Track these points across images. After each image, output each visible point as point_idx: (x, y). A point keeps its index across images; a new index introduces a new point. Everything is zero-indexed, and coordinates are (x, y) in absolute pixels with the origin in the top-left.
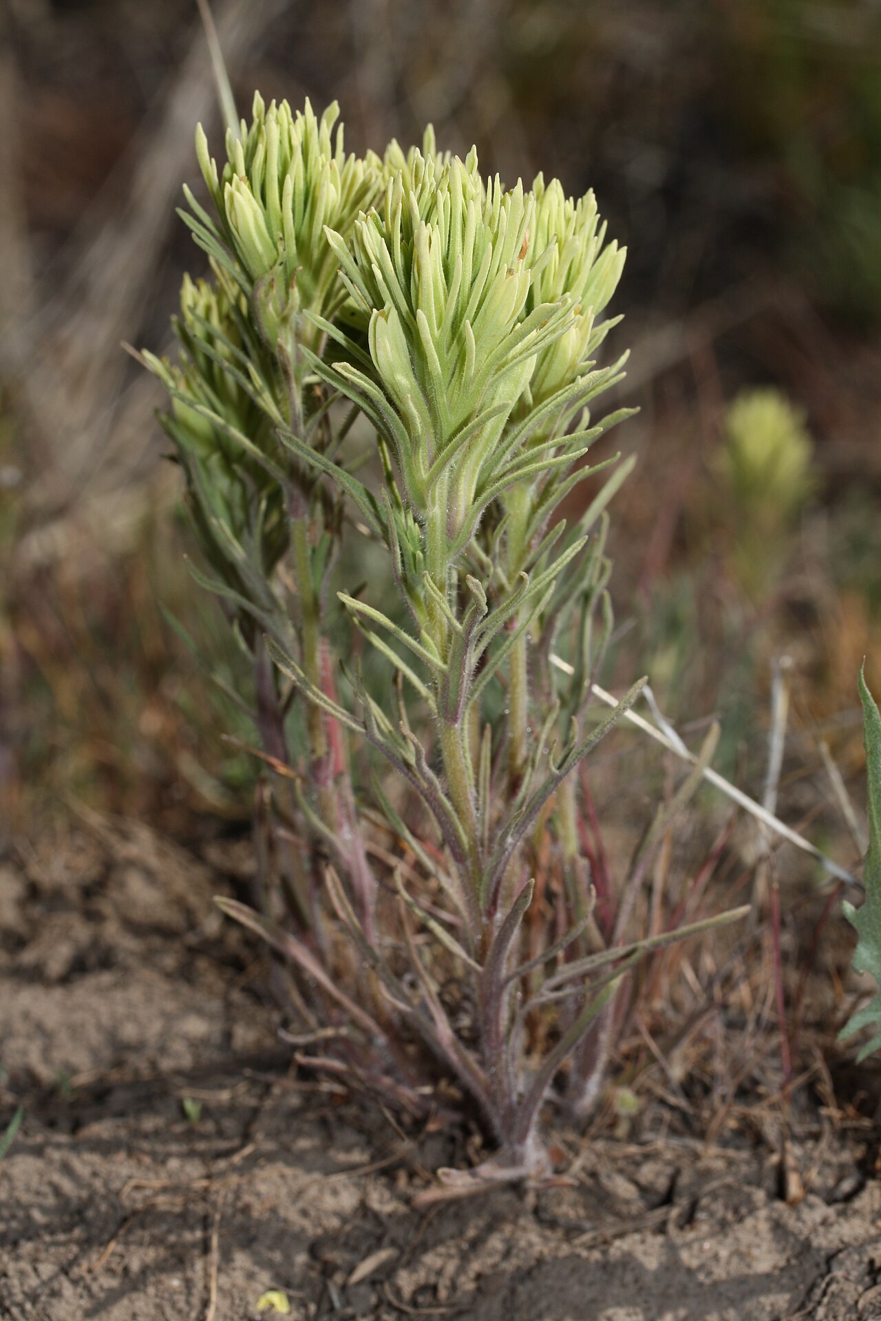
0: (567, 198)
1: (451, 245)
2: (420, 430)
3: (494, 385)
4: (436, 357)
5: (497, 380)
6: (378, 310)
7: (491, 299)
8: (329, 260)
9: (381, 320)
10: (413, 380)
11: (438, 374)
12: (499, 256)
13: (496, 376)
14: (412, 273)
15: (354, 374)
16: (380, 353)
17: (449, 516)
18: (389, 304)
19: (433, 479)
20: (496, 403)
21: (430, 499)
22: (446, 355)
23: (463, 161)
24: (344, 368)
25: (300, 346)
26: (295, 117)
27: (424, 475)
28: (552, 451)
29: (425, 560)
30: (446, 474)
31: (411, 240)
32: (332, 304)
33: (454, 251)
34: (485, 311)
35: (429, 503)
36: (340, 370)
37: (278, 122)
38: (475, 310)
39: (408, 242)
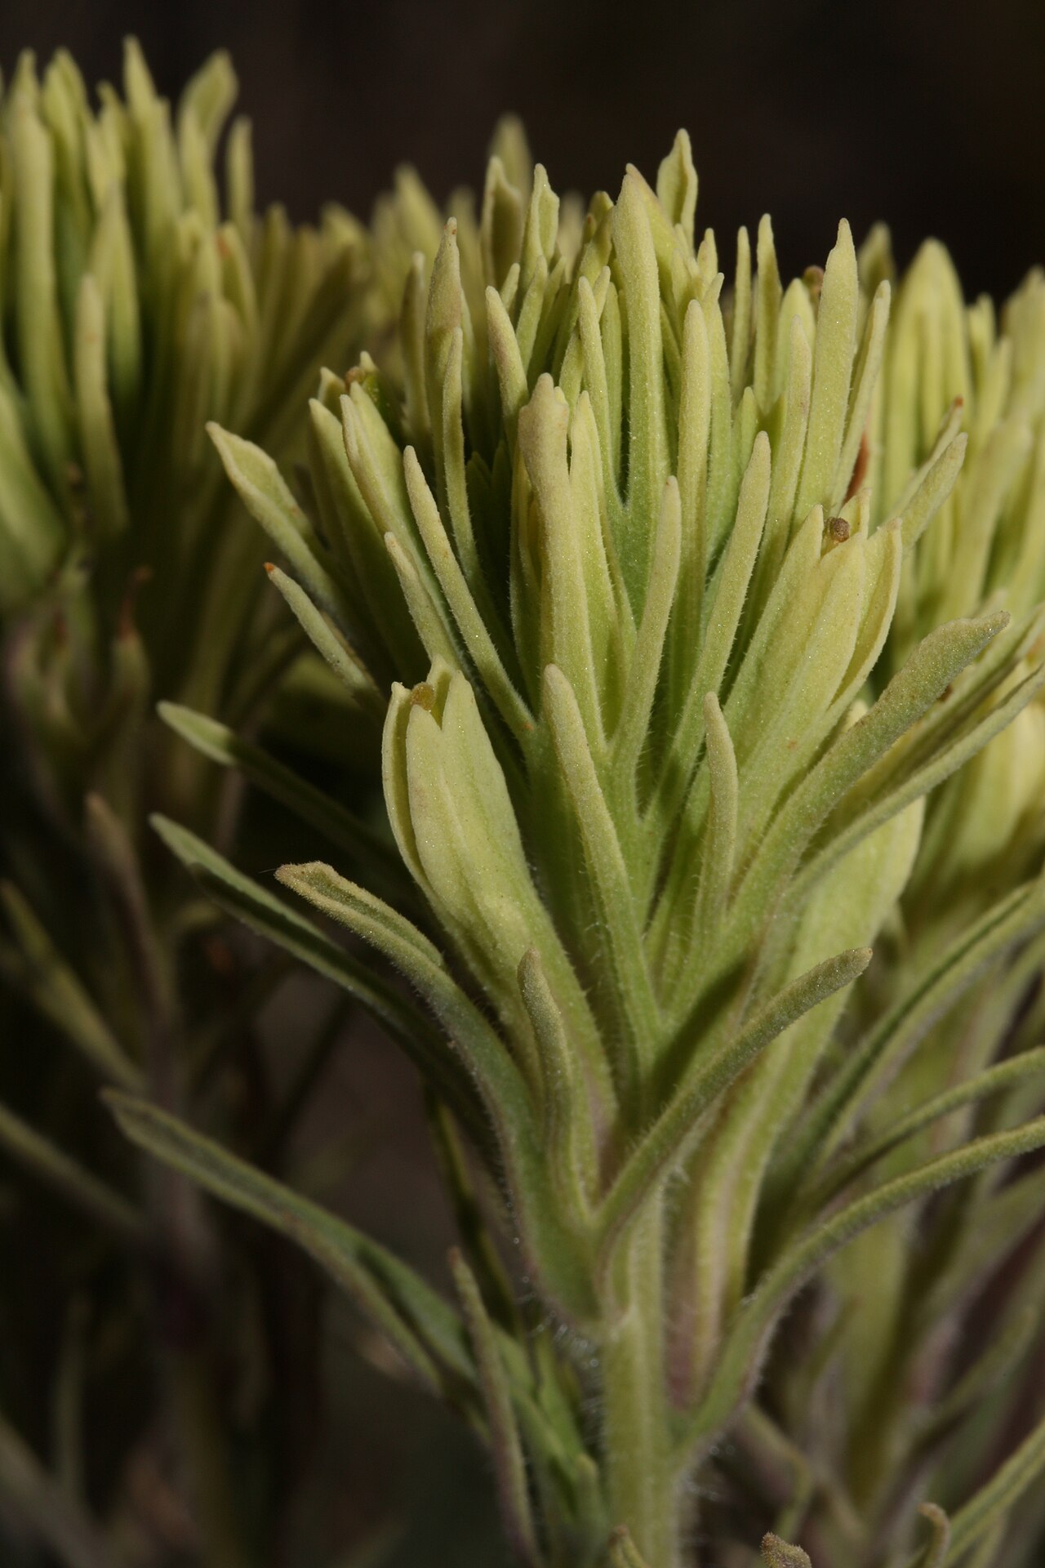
0: (969, 297)
1: (633, 456)
2: (570, 1069)
3: (798, 908)
4: (609, 826)
5: (806, 889)
6: (408, 685)
7: (778, 625)
8: (233, 548)
9: (421, 718)
10: (537, 907)
11: (618, 884)
12: (794, 480)
13: (802, 878)
14: (512, 557)
15: (348, 899)
16: (425, 826)
17: (671, 1337)
18: (441, 665)
19: (616, 1225)
20: (806, 964)
21: (609, 1285)
22: (636, 821)
23: (652, 181)
24: (317, 880)
25: (162, 824)
26: (95, 105)
27: (585, 1213)
28: (960, 1121)
29: (603, 1479)
30: (655, 1208)
31: (499, 450)
32: (250, 680)
33: (645, 474)
34: (760, 665)
35: (608, 1299)
36: (302, 888)
37: (45, 119)
38: (724, 664)
39: (488, 457)
